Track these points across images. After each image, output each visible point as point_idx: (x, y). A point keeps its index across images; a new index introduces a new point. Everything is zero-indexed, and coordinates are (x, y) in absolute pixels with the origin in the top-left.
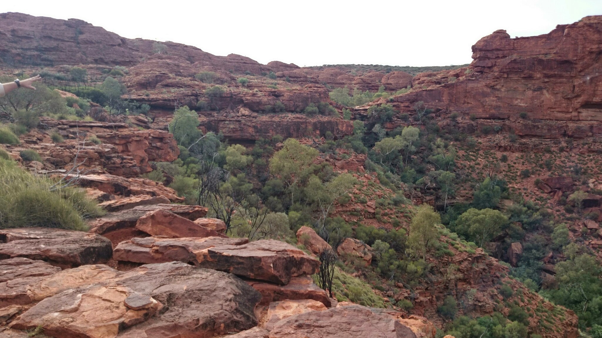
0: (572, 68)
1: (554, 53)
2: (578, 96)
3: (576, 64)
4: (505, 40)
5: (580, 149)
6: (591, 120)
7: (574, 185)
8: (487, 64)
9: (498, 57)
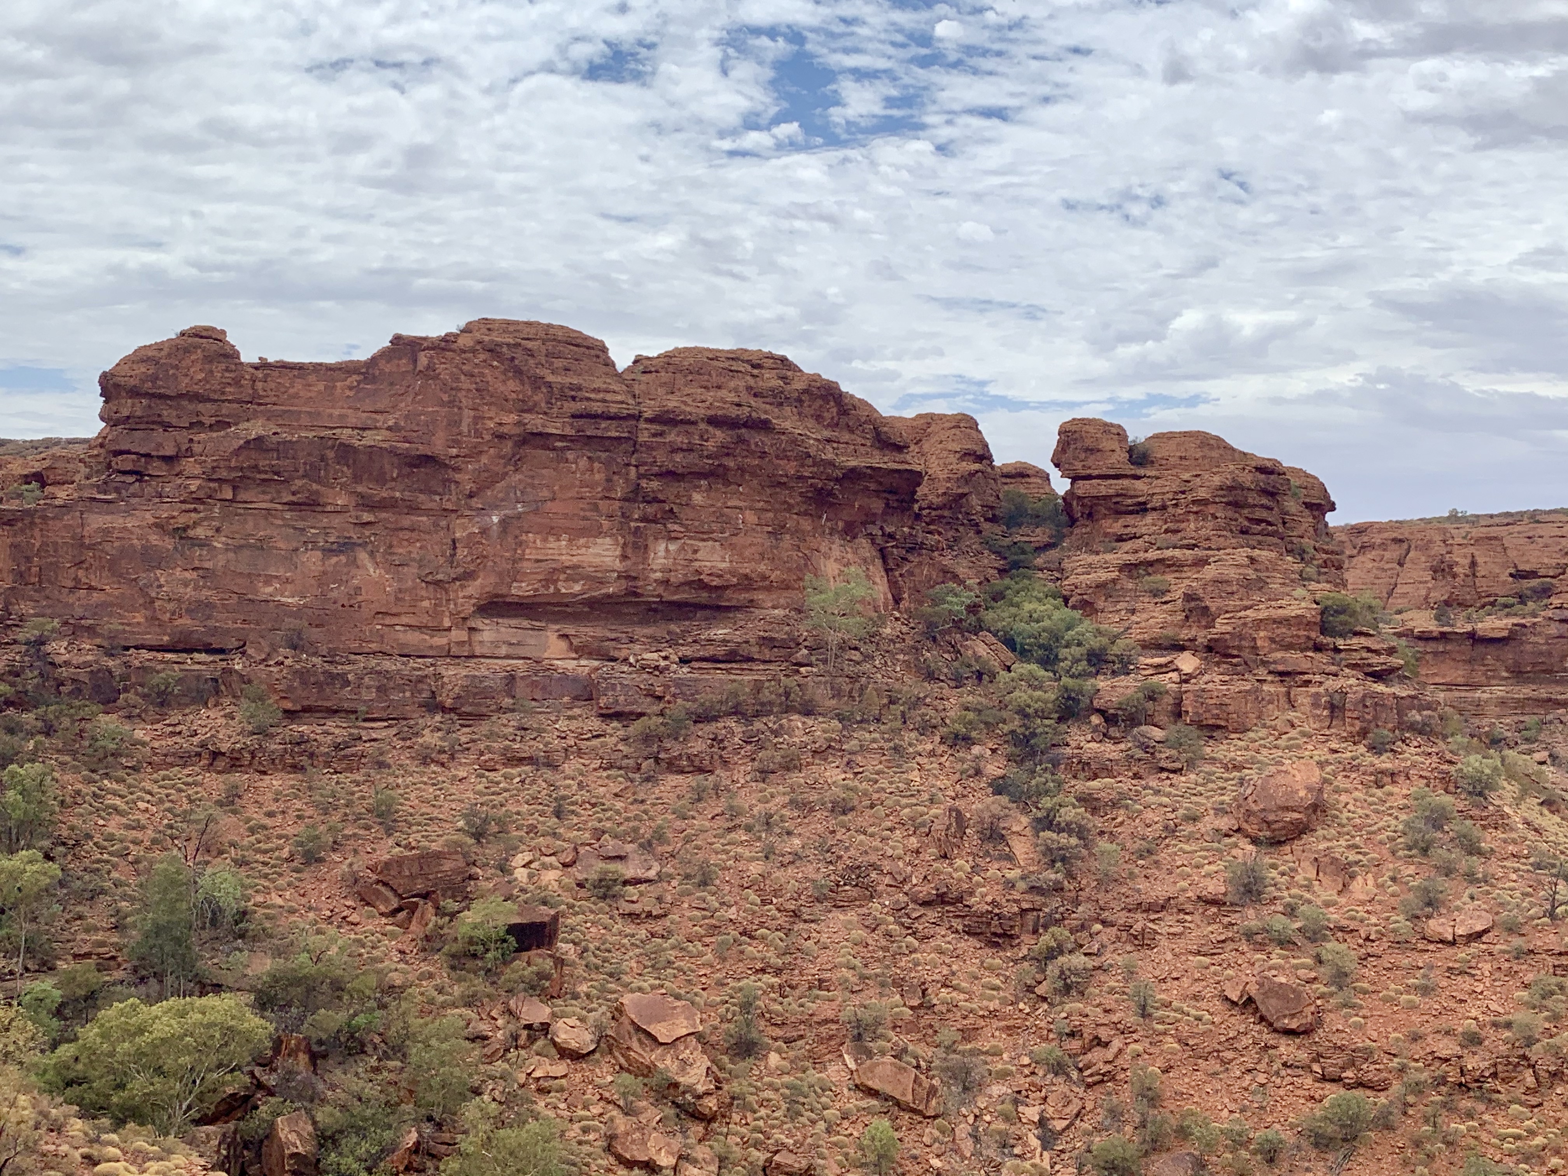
0: (446, 482)
1: (389, 429)
2: (468, 576)
3: (457, 469)
4: (223, 366)
5: (482, 754)
6: (507, 657)
7: (471, 877)
8: (160, 445)
9: (197, 425)
